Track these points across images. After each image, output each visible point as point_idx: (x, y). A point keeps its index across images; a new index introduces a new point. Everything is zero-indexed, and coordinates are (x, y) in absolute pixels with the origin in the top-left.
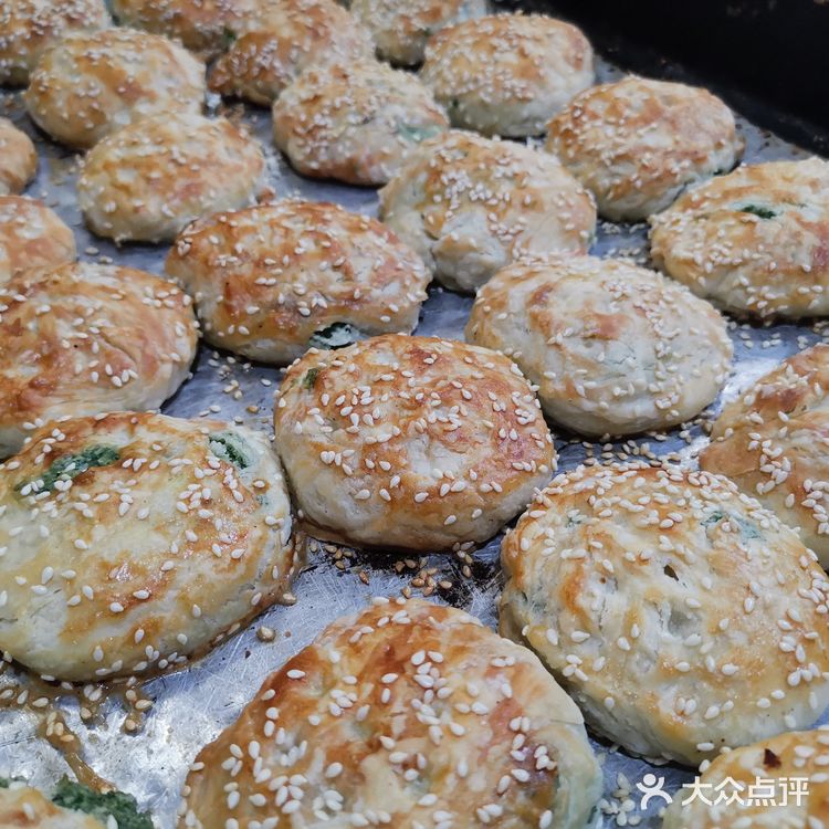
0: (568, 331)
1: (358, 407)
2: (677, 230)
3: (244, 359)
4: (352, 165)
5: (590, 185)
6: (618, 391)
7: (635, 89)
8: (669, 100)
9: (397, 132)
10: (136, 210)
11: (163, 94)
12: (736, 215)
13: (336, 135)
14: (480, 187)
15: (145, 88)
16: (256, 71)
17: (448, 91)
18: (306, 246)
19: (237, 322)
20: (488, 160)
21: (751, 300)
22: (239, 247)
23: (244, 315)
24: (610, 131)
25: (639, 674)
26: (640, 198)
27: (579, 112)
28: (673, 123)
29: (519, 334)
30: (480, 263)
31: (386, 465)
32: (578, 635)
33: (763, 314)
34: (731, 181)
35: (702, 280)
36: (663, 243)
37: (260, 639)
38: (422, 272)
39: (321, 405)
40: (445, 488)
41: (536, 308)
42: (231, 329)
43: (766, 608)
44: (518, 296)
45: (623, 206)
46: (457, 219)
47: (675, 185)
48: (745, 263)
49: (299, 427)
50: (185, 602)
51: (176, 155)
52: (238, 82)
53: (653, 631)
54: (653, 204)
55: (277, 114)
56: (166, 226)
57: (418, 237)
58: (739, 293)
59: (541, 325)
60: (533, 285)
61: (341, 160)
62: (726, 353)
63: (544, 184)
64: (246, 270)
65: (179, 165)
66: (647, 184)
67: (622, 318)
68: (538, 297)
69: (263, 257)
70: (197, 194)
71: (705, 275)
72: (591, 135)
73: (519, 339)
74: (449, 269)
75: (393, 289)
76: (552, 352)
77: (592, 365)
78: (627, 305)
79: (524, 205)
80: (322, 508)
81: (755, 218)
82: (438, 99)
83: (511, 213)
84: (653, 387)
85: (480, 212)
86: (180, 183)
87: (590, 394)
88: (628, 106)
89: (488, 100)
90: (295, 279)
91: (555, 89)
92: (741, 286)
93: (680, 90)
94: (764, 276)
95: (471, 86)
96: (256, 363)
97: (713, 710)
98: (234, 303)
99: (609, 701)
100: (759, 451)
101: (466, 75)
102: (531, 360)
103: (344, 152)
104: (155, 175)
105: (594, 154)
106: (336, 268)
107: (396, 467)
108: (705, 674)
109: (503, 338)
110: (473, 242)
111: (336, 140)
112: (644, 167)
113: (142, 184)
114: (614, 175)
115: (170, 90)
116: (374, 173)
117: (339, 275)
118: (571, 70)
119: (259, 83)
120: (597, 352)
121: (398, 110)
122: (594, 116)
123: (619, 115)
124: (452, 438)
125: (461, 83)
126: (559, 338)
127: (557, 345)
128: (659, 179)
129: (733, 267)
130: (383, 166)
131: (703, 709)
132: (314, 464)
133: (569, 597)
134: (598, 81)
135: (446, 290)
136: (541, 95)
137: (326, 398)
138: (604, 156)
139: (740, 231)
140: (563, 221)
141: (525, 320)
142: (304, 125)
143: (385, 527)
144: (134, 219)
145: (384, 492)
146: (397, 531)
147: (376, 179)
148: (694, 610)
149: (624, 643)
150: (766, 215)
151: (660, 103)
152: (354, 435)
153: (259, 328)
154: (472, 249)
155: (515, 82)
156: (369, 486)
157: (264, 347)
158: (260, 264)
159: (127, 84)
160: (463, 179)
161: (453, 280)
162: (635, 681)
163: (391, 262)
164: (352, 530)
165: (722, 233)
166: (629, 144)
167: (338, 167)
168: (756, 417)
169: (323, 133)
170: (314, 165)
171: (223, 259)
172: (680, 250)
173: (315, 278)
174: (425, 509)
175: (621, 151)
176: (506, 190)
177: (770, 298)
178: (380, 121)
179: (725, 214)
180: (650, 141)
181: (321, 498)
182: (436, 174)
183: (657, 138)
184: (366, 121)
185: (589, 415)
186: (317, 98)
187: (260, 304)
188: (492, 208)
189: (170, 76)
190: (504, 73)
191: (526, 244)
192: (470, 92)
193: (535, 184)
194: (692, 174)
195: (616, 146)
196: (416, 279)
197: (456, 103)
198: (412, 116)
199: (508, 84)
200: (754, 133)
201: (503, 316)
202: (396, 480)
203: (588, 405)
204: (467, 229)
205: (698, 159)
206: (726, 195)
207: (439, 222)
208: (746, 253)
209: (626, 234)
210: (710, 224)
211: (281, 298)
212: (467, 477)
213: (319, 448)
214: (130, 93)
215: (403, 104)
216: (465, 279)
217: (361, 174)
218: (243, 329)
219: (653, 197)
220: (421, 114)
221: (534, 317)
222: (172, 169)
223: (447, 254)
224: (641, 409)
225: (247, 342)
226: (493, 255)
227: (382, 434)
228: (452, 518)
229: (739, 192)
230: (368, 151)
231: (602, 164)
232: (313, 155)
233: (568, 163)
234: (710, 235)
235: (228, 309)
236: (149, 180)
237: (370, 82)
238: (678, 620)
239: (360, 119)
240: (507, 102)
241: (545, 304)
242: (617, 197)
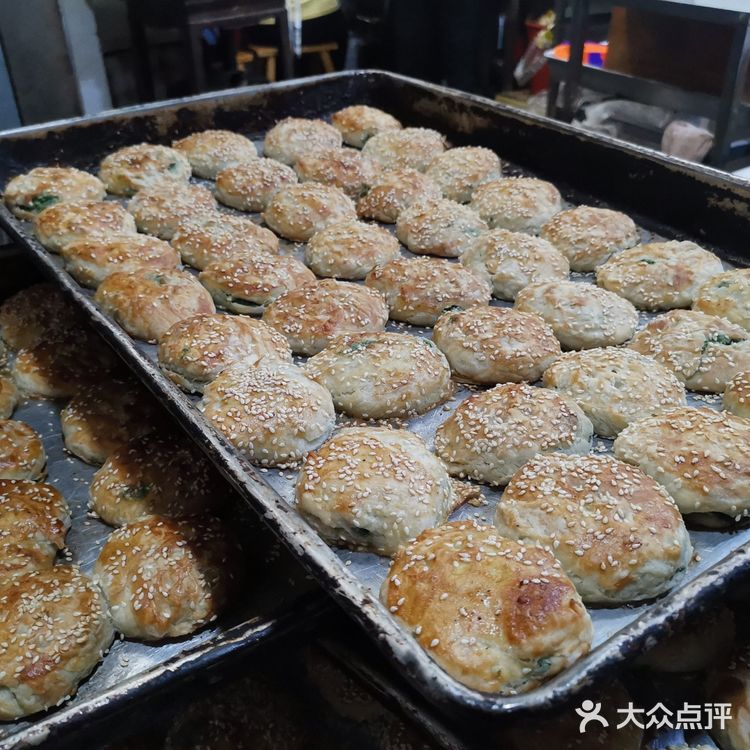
0: (564, 303)
1: (477, 326)
2: (609, 271)
3: (408, 324)
4: (443, 247)
5: (565, 254)
6: (587, 326)
7: (584, 211)
8: (602, 216)
9: (464, 232)
10: (345, 262)
11: (340, 214)
12: (637, 263)
13: (434, 232)
14: (514, 251)
15: (332, 211)
16: (384, 204)
17: (488, 214)
18: (436, 273)
19: (408, 304)
20: (516, 240)
21: (646, 299)
22: (406, 273)
23: (412, 301)
24: (574, 229)
25: (605, 401)
26: (590, 259)
27: (557, 222)
28: (604, 225)
29: (541, 306)
30: (513, 284)
31: (492, 346)
32: (580, 391)
33: (652, 305)
34: (634, 251)
35: (622, 290)
36: (603, 276)
37: (445, 410)
38: (488, 288)
39: (460, 327)
40: (518, 354)
41: (548, 295)
42: (405, 308)
43: (652, 380)
44: (539, 292)
45: (582, 263)
46: (504, 265)
47: (607, 253)
48: (642, 282)
49: (452, 335)
51: (361, 238)
52: (373, 210)
53: (609, 387)
54: (597, 262)
55: (400, 224)
56: (358, 270)
57: (485, 274)
58: (640, 295)
59: (551, 301)
60: (545, 287)
61: (437, 244)
62: (635, 317)
63: (544, 251)
64: (411, 282)
65: (363, 243)
66: (593, 252)
67: (587, 298)
68: (548, 291)
69: (418, 277)
70: (373, 256)
71: (624, 288)
72: (565, 230)
73: (541, 308)
74: (500, 288)
75: (477, 293)
76: (557, 312)
77: (576, 316)
78: (589, 294)
79: (536, 259)
80: (463, 366)
81: (645, 263)
82: (482, 217)
83: (530, 263)
84: (602, 326)
85: (515, 262)
86: (364, 252)
87: (575, 328)
88: (582, 218)
89: (509, 217)
90: (434, 286)
91: (542, 213)
92: (641, 292)
93: (607, 212)
94: (651, 288)
95: (500, 211)
96: (414, 326)
97: (633, 411)
98: (407, 296)
99: (594, 410)
100: (650, 343)
101: (497, 205)
102: (548, 315)
103: (439, 241)
104: (352, 247)
105: (566, 239)
106: (451, 282)
107: (497, 347)
108: (630, 399)
109: (533, 308)
110: (512, 274)
111: (434, 235)
112: (592, 244)
113: (347, 251)
114: (577, 249)
115: (343, 213)
116: (454, 251)
117: (453, 285)
118: (550, 204)
119: (386, 210)
120: (578, 310)
121: (464, 221)
122: (566, 223)
123: (578, 222)
124: (519, 337)
125: (494, 210)
126: (560, 305)
127: (559, 308)
128: (599, 250)
129: (636, 284)
130: (459, 247)
131: (628, 411)
132: (460, 349)
133: (575, 379)
134: (563, 209)
135: (498, 299)
136: (536, 216)
137: (462, 324)
138: (572, 240)
139: (639, 269)
140: (555, 267)
141: (544, 300)
142: (417, 228)
143: (492, 371)
144: (343, 267)
145: (492, 357)
146: (498, 373)
147: (455, 254)
148: (624, 380)
149: (598, 391)
150: (650, 262)
151: (598, 217)
152: (477, 336)
153: (418, 307)
154: (512, 278)
155: (523, 209)
156: (484, 355)
157: (420, 316)
158: (417, 280)
159: (323, 208)
160: (505, 248)
161: (502, 293)
162: (603, 403)
163: (475, 282)
164: (477, 375)
165: (631, 270)
166: (583, 234)
167: (434, 248)
168: (649, 332)
169: (427, 231)
170: (423, 247)
171: (399, 278)
172: (611, 278)
173: (443, 286)
174: (509, 363)
175: (580, 238)
176: (526, 253)
177: (655, 297)
178: (456, 226)
179: (632, 263)
180: (593, 233)
181: (463, 362)
182: (491, 246)
183: (599, 232)
184: (449, 226)
185: (575, 337)
186: (422, 215)
187: (418, 296)
188: (521, 260)
189: (343, 206)
190: (517, 205)
191: (538, 275)
192: (499, 213)
193: (539, 250)
194: (615, 248)
195: (578, 235)
196: (486, 290)
197: (492, 219)
198: (472, 224)
199: (519, 210)
200: (646, 234)
201: (533, 299)
202: (497, 352)
203: (574, 333)
204: (509, 269)
205: (618, 242)
206: (632, 256)
207: (496, 267)
208: (642, 278)
209: (584, 277)
210: (625, 267)
211: (429, 294)
212: (527, 351)
213: (462, 342)
214: (324, 213)
215: (466, 219)
216: (508, 293)
217: (447, 251)
218: (411, 308)
219: (597, 259)
220: (476, 224)
221: (548, 298)
222: (360, 245)
223: (499, 281)
224: (597, 334)
225: (412, 314)
226: (522, 280)
227: (489, 335)
228: (521, 367)
229: (638, 254)
230: (451, 240)
231: (571, 243)
232: (422, 242)
233: (555, 244)
234: (625, 272)
235: (404, 299)
236: (349, 249)
237: (448, 209)
238: (618, 385)
239: (446, 225)
240: (518, 218)
241: (552, 293)
242: (579, 259)
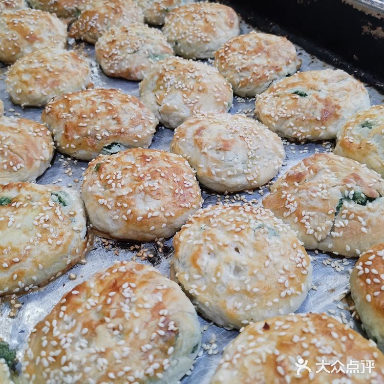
0: (210, 147)
1: (115, 180)
2: (266, 103)
3: (74, 159)
4: (128, 72)
5: (231, 81)
6: (229, 173)
7: (255, 37)
8: (267, 43)
9: (148, 57)
10: (30, 92)
11: (47, 39)
12: (290, 95)
13: (122, 58)
14: (180, 82)
15: (38, 36)
16: (89, 28)
17: (173, 38)
18: (101, 109)
19: (70, 142)
20: (185, 70)
21: (295, 133)
22: (71, 110)
23: (73, 139)
24: (240, 57)
25: (219, 293)
26: (252, 87)
27: (228, 48)
28: (268, 54)
29: (189, 148)
30: (179, 116)
31: (125, 205)
32: (196, 276)
33: (300, 139)
34: (291, 80)
35: (274, 124)
36: (259, 108)
37: (70, 279)
38: (154, 120)
39: (100, 179)
40: (150, 215)
41: (197, 137)
42: (67, 146)
43: (275, 265)
44: (190, 131)
45: (245, 90)
46: (169, 97)
47: (268, 81)
48: (292, 116)
49: (90, 189)
50: (36, 263)
51: (48, 68)
52: (81, 33)
53: (227, 275)
54: (258, 89)
55: (97, 48)
56: (44, 99)
57: (153, 105)
58: (290, 129)
59: (199, 144)
60: (197, 127)
61: (124, 69)
63: (209, 81)
64: (74, 120)
65: (50, 72)
66: (255, 81)
67: (233, 141)
68: (198, 132)
69: (82, 114)
70: (58, 85)
71: (275, 122)
72: (232, 58)
73: (189, 150)
74: (166, 119)
75: (140, 128)
76: (203, 156)
77: (218, 162)
78: (237, 135)
79: (199, 91)
80: (99, 223)
81: (298, 96)
82: (169, 41)
83: (193, 94)
84: (246, 171)
85: (179, 94)
86: (50, 81)
87: (218, 174)
88: (249, 45)
89: (190, 42)
90: (95, 123)
91: (220, 37)
92: (290, 127)
93: (273, 38)
94: (300, 122)
95: (183, 36)
96: (79, 160)
97: (249, 307)
98: (69, 134)
99: (207, 304)
100: (285, 199)
101: (181, 31)
102: (193, 160)
103: (125, 66)
104: (38, 77)
105: (233, 67)
106: (114, 119)
107: (130, 205)
108: (246, 292)
109: (183, 150)
110: (176, 107)
111: (122, 60)
112: (254, 73)
113: (33, 80)
114: (241, 77)
115: (50, 37)
116: (138, 75)
117: (115, 122)
118: (228, 28)
119: (90, 34)
120: (221, 156)
121: (150, 47)
122: (234, 50)
123: (245, 49)
124: (154, 194)
125: (178, 34)
126: (205, 150)
127: (204, 153)
128: (260, 79)
129: (287, 118)
130: (142, 72)
131: (244, 307)
132: (96, 205)
133: (194, 260)
134: (241, 32)
135: (165, 128)
136: (214, 40)
137: (102, 176)
138: (237, 68)
139: (291, 102)
140: (216, 98)
141: (192, 142)
142: (108, 53)
143: (125, 231)
144: (29, 96)
145: (124, 217)
146: (130, 233)
147: (139, 78)
148: (244, 266)
149: (214, 280)
150: (301, 95)
151: (263, 45)
152: (113, 192)
153: (80, 145)
154: (176, 110)
155: (202, 34)
156: (118, 214)
157: (82, 153)
158: (80, 117)
159: (30, 35)
160: (173, 79)
162: (218, 295)
163: (139, 116)
164: (112, 232)
165: (283, 103)
166: (247, 63)
167: (122, 73)
168: (286, 184)
169: (116, 57)
170: (112, 71)
171: (65, 115)
172: (265, 111)
173: (104, 123)
174: (141, 223)
175: (244, 66)
176: (192, 83)
177: (303, 132)
178: (141, 52)
179: (286, 95)
180: (257, 61)
181: (99, 219)
182: (161, 76)
183: (260, 60)
184: (135, 52)
185: (218, 183)
186: (114, 41)
187: (80, 135)
188: (185, 92)
189: (50, 31)
190: (197, 30)
191: (199, 108)
192: (182, 38)
193: (204, 81)
194: (275, 76)
195: (243, 63)
196: (151, 124)
197: (176, 43)
198: (156, 50)
199: (199, 35)
200: (306, 57)
201: (184, 140)
202: (129, 211)
203: (217, 179)
204: (173, 101)
205: (278, 70)
206: (288, 86)
207: (162, 98)
208: (293, 112)
209: (247, 103)
210: (279, 99)
211: (89, 132)
212: (160, 210)
213: (98, 197)
214: (32, 39)
215: (152, 44)
217: (132, 76)
218: (73, 146)
219: (258, 87)
220: (161, 48)
221: (196, 141)
222: (47, 74)
223: (166, 112)
224: (240, 181)
225: (75, 151)
226: (185, 113)
227: (125, 192)
228: (153, 228)
229: (293, 85)
230: (135, 65)
231: (236, 71)
232: (111, 67)
233: (221, 71)
234: (279, 103)
235: (66, 137)
236: (36, 79)
237: (138, 34)
238: (237, 270)
239: (132, 51)
240: (198, 43)
241: (201, 135)
242: (242, 87)
